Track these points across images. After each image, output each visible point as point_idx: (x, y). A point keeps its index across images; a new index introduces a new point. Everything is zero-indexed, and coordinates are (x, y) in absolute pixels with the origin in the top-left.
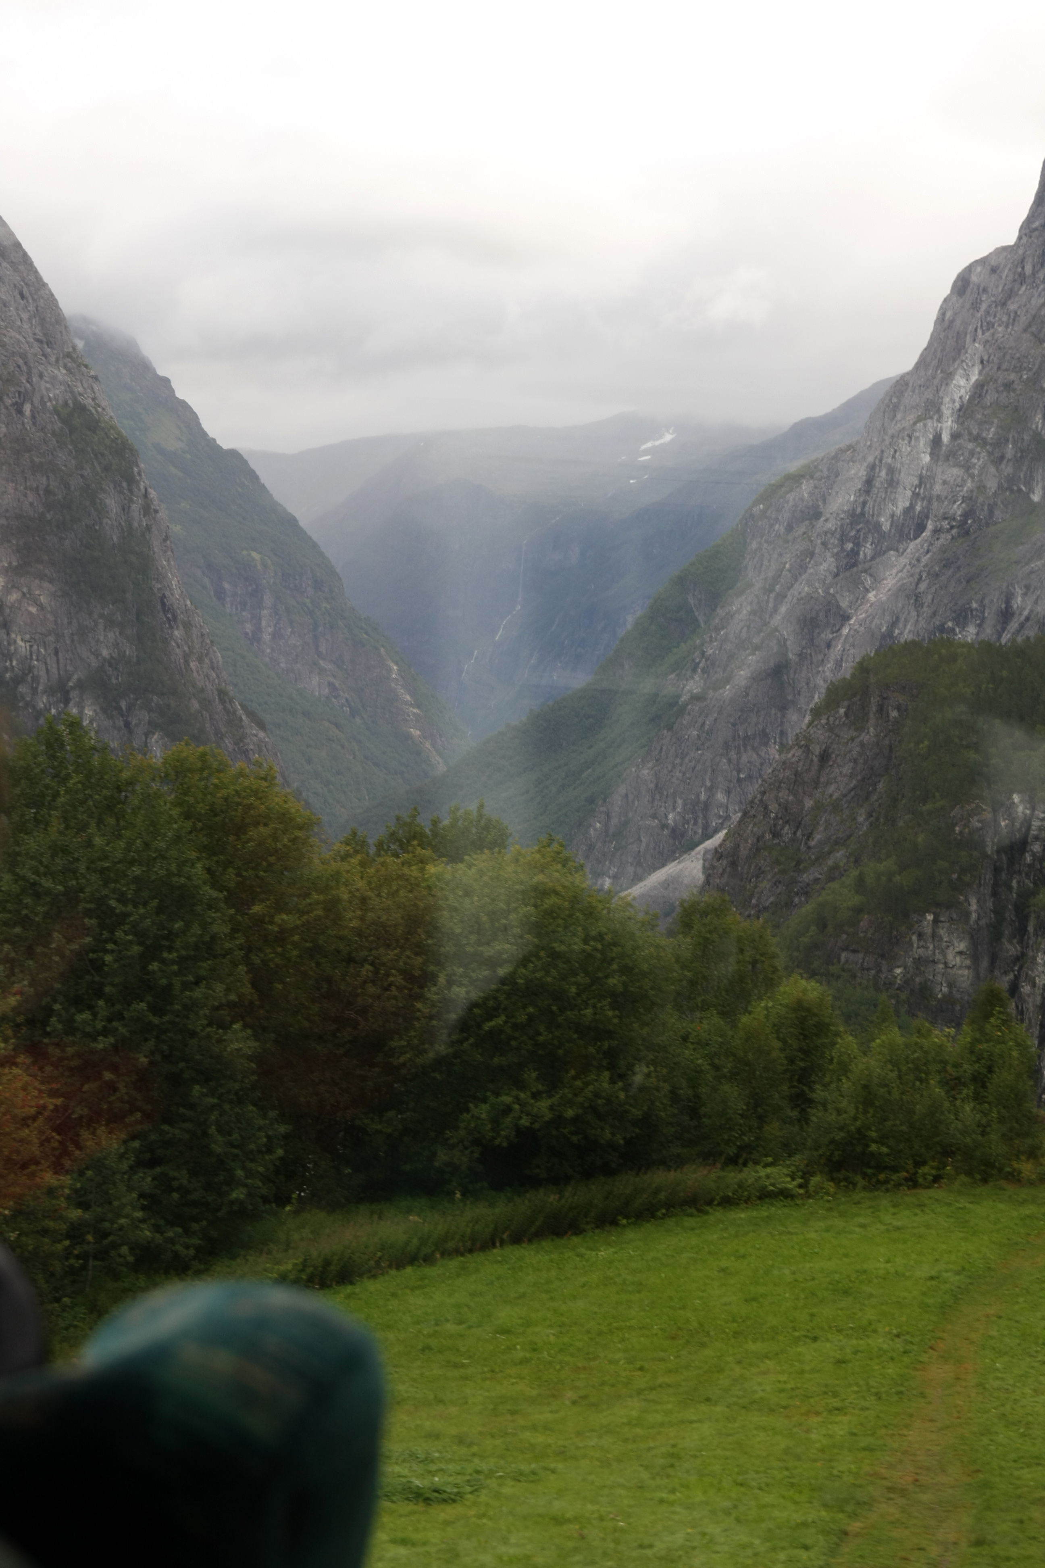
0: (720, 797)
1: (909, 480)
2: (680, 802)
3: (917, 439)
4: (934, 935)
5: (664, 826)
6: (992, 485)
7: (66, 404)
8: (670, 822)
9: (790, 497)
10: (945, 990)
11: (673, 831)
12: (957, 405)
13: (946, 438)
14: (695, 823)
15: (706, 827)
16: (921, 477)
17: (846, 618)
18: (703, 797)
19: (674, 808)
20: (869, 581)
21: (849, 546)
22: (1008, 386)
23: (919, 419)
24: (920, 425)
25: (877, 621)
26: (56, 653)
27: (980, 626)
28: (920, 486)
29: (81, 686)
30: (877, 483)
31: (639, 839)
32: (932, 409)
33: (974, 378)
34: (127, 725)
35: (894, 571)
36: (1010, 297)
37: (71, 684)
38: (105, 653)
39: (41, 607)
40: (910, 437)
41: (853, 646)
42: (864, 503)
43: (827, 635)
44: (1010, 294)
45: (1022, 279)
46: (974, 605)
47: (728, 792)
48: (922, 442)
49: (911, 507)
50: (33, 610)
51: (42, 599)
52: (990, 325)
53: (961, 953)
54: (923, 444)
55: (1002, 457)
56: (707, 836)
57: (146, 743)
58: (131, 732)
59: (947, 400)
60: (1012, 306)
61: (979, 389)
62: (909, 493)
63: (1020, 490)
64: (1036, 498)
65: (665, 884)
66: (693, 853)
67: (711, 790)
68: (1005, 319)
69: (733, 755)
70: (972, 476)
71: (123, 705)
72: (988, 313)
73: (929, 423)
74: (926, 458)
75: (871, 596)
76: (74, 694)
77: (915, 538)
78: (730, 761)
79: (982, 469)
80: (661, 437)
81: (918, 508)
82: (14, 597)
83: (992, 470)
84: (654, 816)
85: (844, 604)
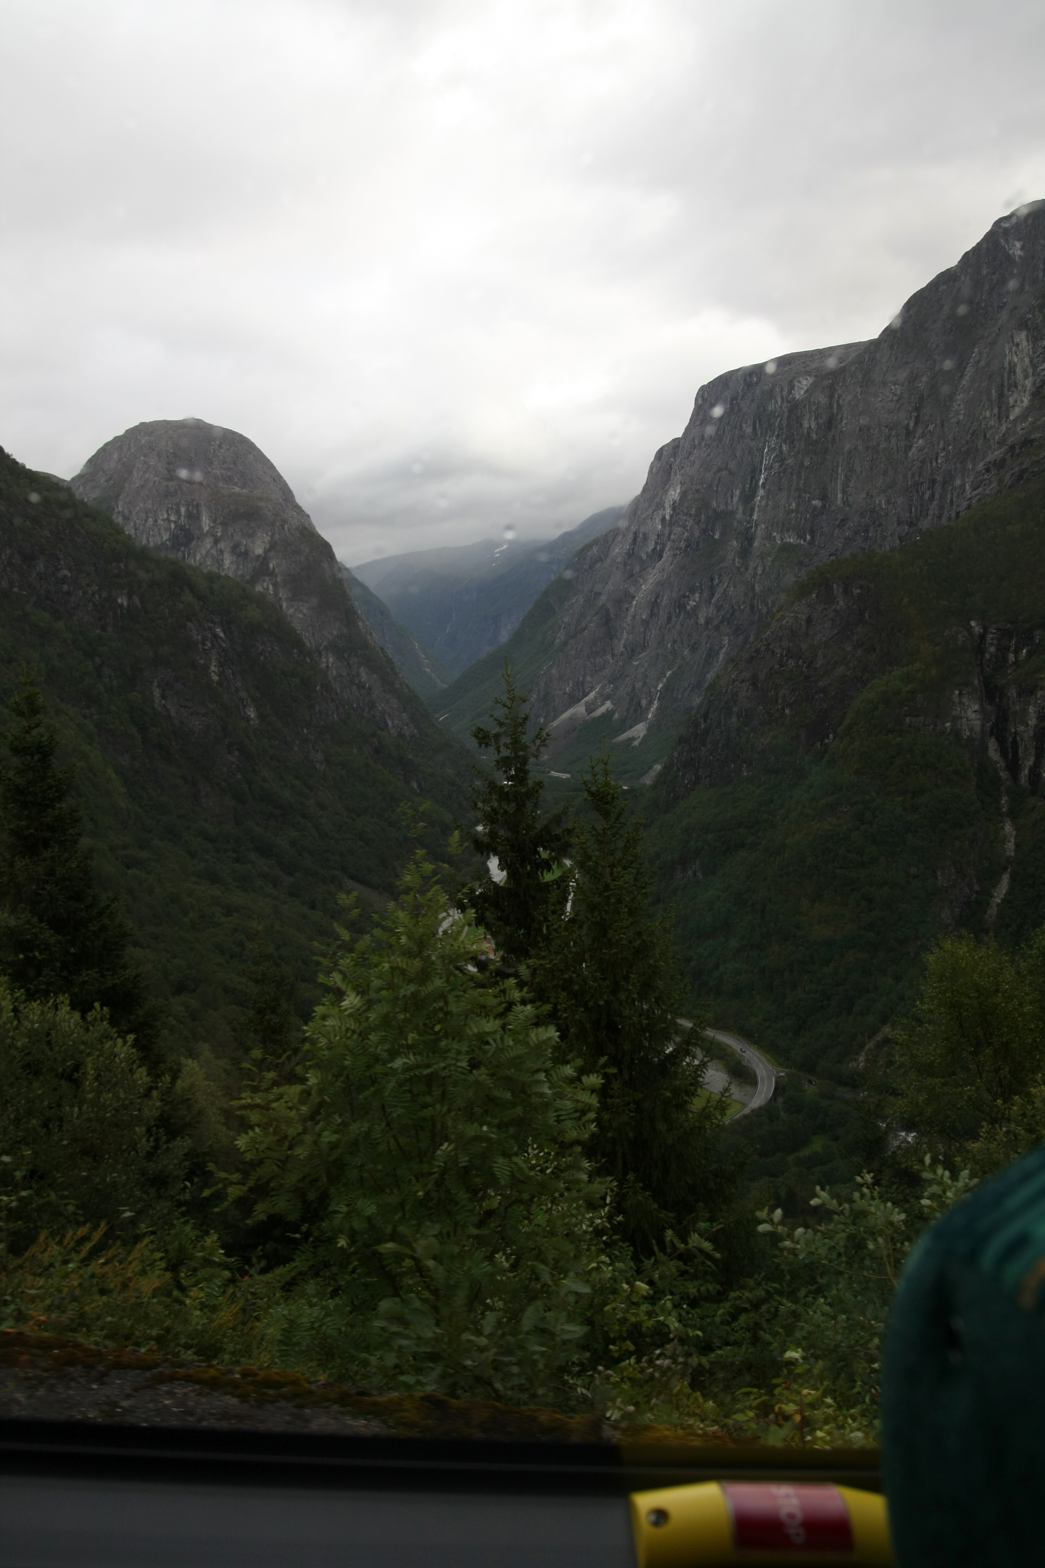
0: (589, 678)
1: (653, 538)
2: (571, 682)
3: (655, 519)
4: (960, 703)
5: (565, 693)
6: (697, 534)
7: (299, 526)
8: (568, 691)
9: (589, 553)
10: (968, 733)
11: (569, 695)
12: (671, 503)
13: (668, 517)
14: (579, 691)
15: (584, 692)
16: (658, 536)
17: (633, 597)
18: (581, 679)
19: (569, 685)
20: (641, 581)
21: (628, 568)
22: (698, 491)
23: (654, 511)
24: (656, 513)
25: (649, 597)
26: (313, 635)
27: (701, 593)
28: (658, 539)
29: (326, 648)
30: (639, 539)
31: (555, 700)
32: (660, 505)
33: (678, 491)
34: (349, 664)
35: (652, 576)
36: (690, 455)
37: (321, 648)
38: (335, 633)
39: (304, 615)
40: (652, 518)
41: (640, 608)
42: (634, 549)
43: (626, 605)
44: (690, 454)
45: (694, 447)
46: (697, 584)
47: (592, 676)
48: (657, 520)
49: (655, 548)
50: (301, 616)
51: (304, 611)
52: (683, 468)
53: (975, 711)
54: (658, 520)
55: (700, 521)
56: (585, 696)
57: (358, 672)
58: (350, 667)
59: (667, 501)
60: (692, 458)
61: (683, 495)
62: (653, 543)
63: (709, 534)
64: (717, 537)
65: (571, 719)
66: (580, 703)
67: (584, 676)
68: (689, 464)
69: (592, 660)
70: (687, 530)
71: (346, 655)
72: (681, 462)
73: (660, 512)
74: (660, 527)
75: (643, 587)
76: (323, 653)
77: (659, 561)
78: (591, 663)
79: (691, 527)
80: (502, 547)
81: (658, 548)
82: (291, 611)
83: (696, 527)
84: (560, 690)
85: (632, 591)
